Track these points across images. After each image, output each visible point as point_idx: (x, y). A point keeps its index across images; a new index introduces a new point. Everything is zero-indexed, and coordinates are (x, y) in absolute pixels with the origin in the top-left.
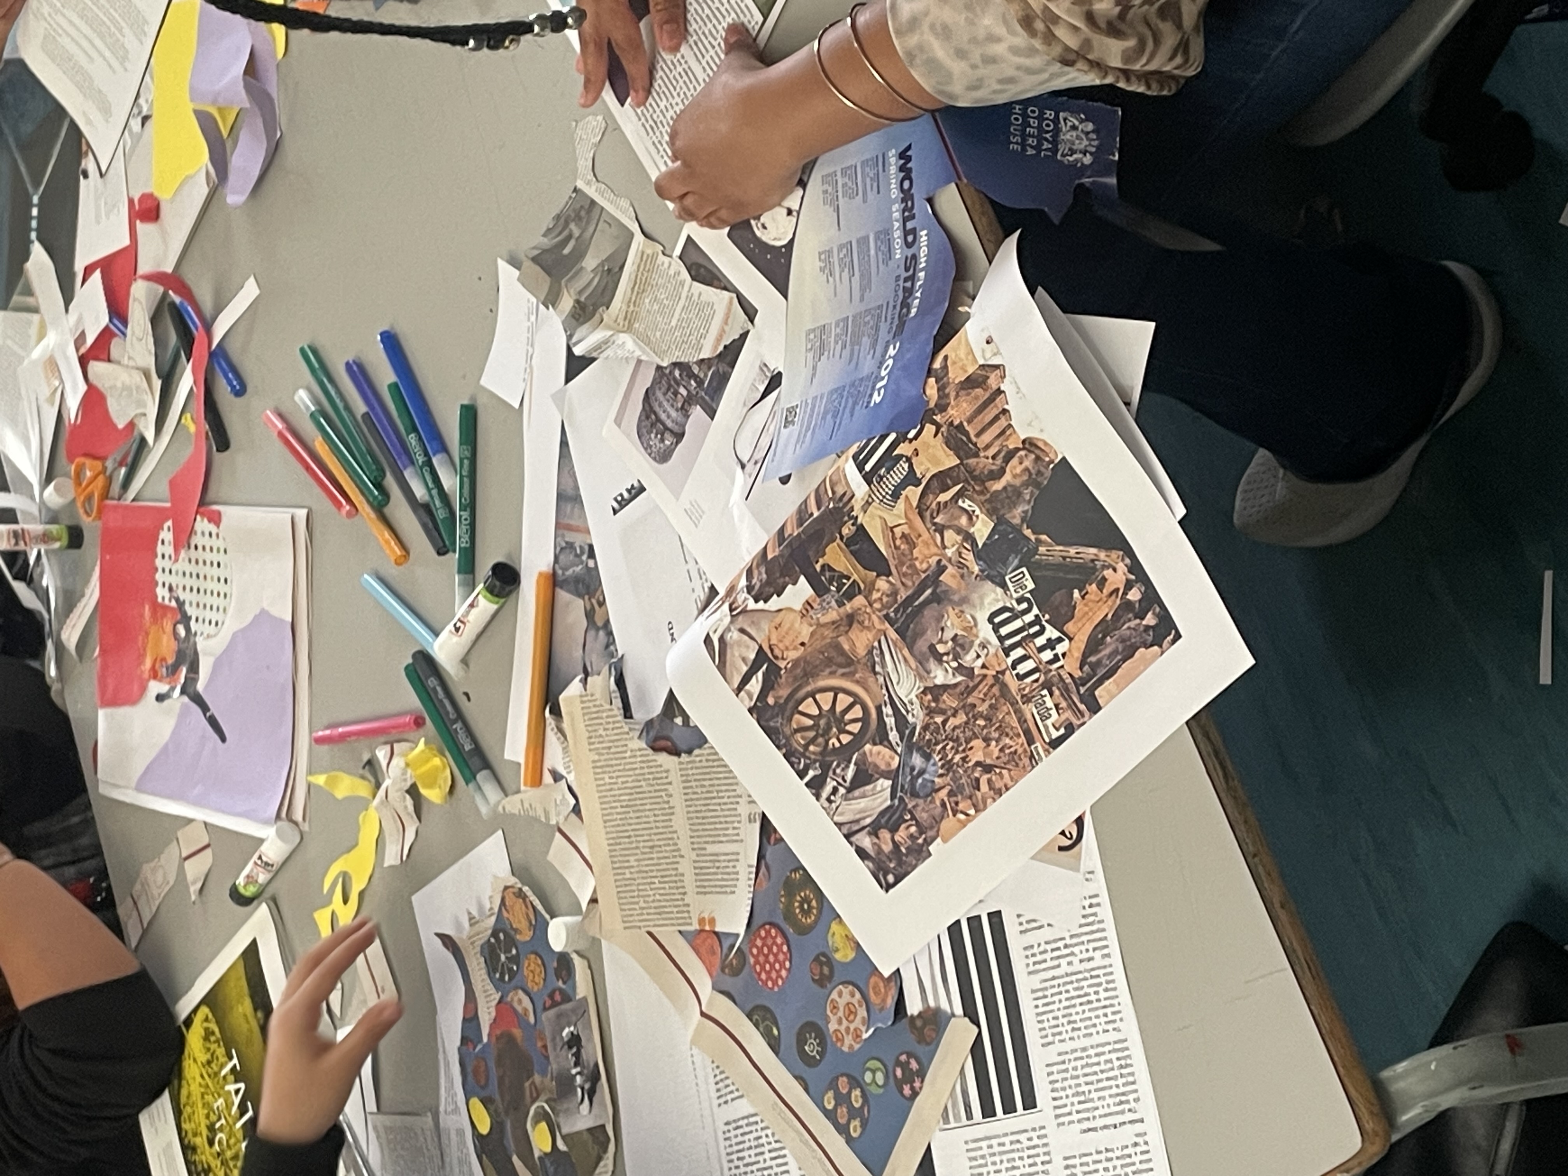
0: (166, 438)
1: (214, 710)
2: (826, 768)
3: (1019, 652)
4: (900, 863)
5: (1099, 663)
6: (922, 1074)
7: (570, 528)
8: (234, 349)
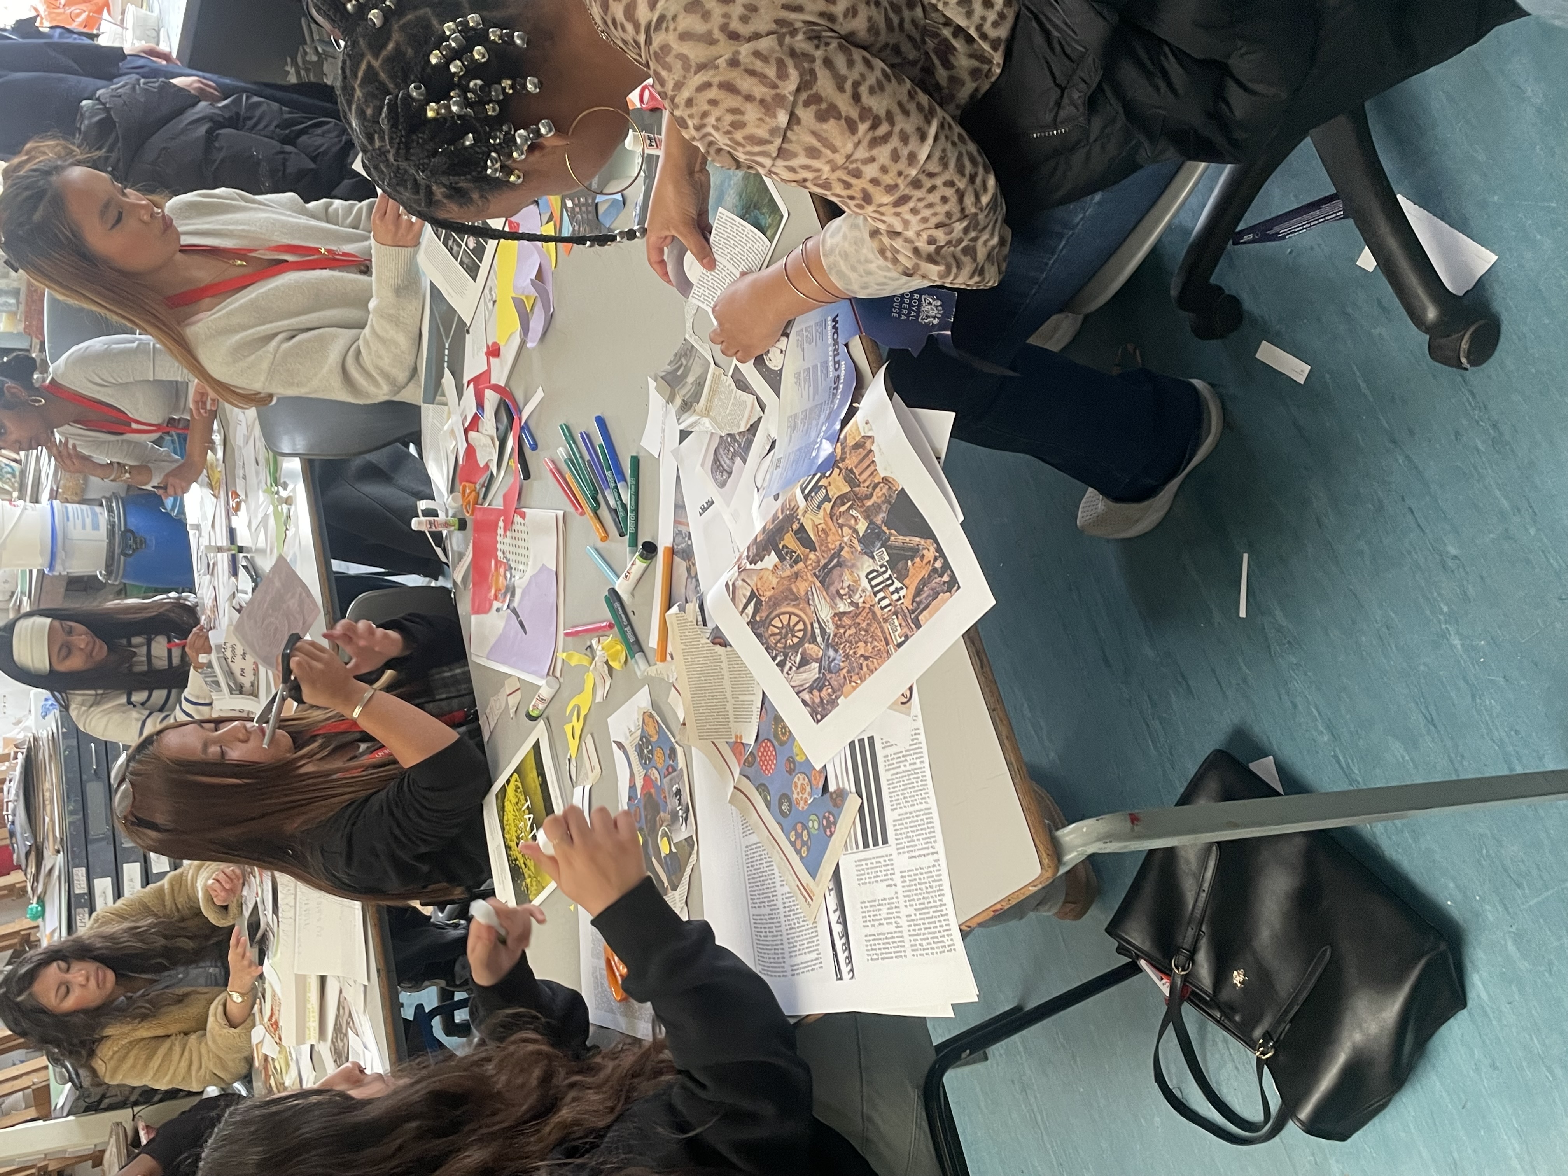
0: (502, 472)
1: (522, 618)
2: (786, 656)
3: (881, 595)
4: (824, 709)
5: (921, 602)
6: (835, 824)
7: (680, 523)
8: (532, 425)
